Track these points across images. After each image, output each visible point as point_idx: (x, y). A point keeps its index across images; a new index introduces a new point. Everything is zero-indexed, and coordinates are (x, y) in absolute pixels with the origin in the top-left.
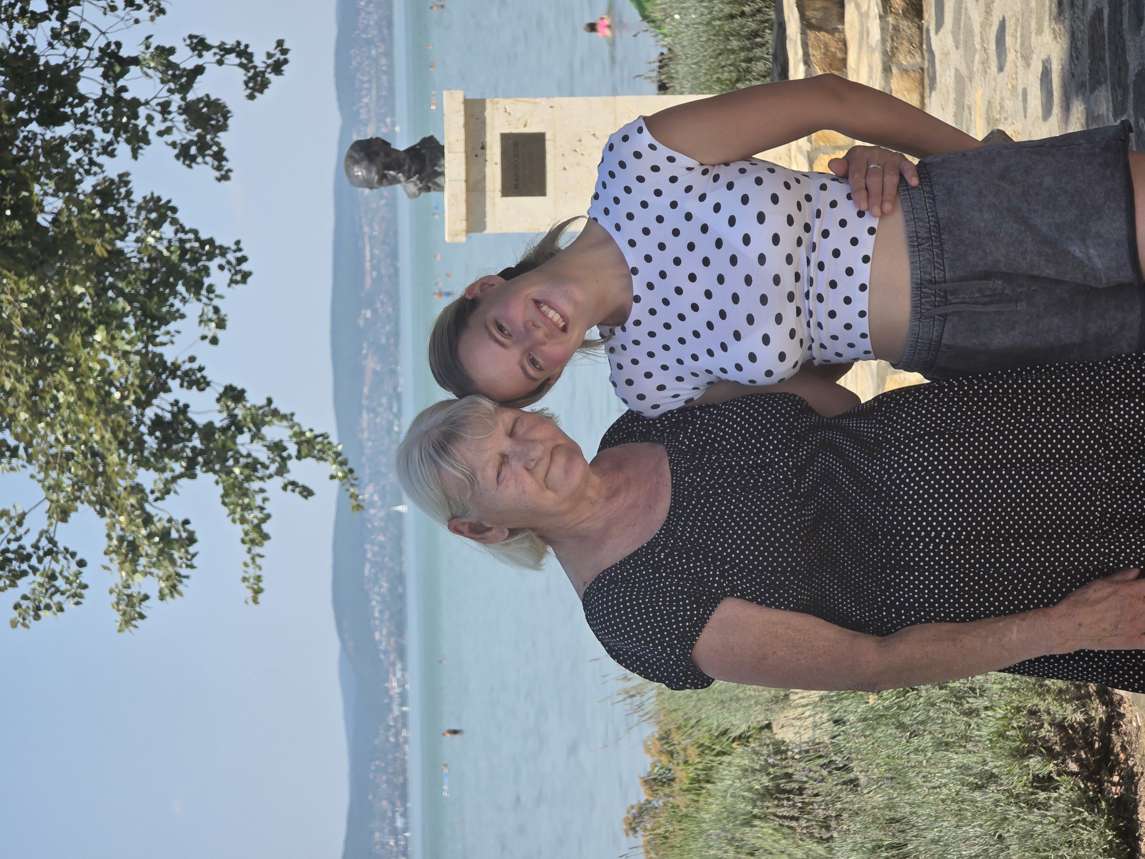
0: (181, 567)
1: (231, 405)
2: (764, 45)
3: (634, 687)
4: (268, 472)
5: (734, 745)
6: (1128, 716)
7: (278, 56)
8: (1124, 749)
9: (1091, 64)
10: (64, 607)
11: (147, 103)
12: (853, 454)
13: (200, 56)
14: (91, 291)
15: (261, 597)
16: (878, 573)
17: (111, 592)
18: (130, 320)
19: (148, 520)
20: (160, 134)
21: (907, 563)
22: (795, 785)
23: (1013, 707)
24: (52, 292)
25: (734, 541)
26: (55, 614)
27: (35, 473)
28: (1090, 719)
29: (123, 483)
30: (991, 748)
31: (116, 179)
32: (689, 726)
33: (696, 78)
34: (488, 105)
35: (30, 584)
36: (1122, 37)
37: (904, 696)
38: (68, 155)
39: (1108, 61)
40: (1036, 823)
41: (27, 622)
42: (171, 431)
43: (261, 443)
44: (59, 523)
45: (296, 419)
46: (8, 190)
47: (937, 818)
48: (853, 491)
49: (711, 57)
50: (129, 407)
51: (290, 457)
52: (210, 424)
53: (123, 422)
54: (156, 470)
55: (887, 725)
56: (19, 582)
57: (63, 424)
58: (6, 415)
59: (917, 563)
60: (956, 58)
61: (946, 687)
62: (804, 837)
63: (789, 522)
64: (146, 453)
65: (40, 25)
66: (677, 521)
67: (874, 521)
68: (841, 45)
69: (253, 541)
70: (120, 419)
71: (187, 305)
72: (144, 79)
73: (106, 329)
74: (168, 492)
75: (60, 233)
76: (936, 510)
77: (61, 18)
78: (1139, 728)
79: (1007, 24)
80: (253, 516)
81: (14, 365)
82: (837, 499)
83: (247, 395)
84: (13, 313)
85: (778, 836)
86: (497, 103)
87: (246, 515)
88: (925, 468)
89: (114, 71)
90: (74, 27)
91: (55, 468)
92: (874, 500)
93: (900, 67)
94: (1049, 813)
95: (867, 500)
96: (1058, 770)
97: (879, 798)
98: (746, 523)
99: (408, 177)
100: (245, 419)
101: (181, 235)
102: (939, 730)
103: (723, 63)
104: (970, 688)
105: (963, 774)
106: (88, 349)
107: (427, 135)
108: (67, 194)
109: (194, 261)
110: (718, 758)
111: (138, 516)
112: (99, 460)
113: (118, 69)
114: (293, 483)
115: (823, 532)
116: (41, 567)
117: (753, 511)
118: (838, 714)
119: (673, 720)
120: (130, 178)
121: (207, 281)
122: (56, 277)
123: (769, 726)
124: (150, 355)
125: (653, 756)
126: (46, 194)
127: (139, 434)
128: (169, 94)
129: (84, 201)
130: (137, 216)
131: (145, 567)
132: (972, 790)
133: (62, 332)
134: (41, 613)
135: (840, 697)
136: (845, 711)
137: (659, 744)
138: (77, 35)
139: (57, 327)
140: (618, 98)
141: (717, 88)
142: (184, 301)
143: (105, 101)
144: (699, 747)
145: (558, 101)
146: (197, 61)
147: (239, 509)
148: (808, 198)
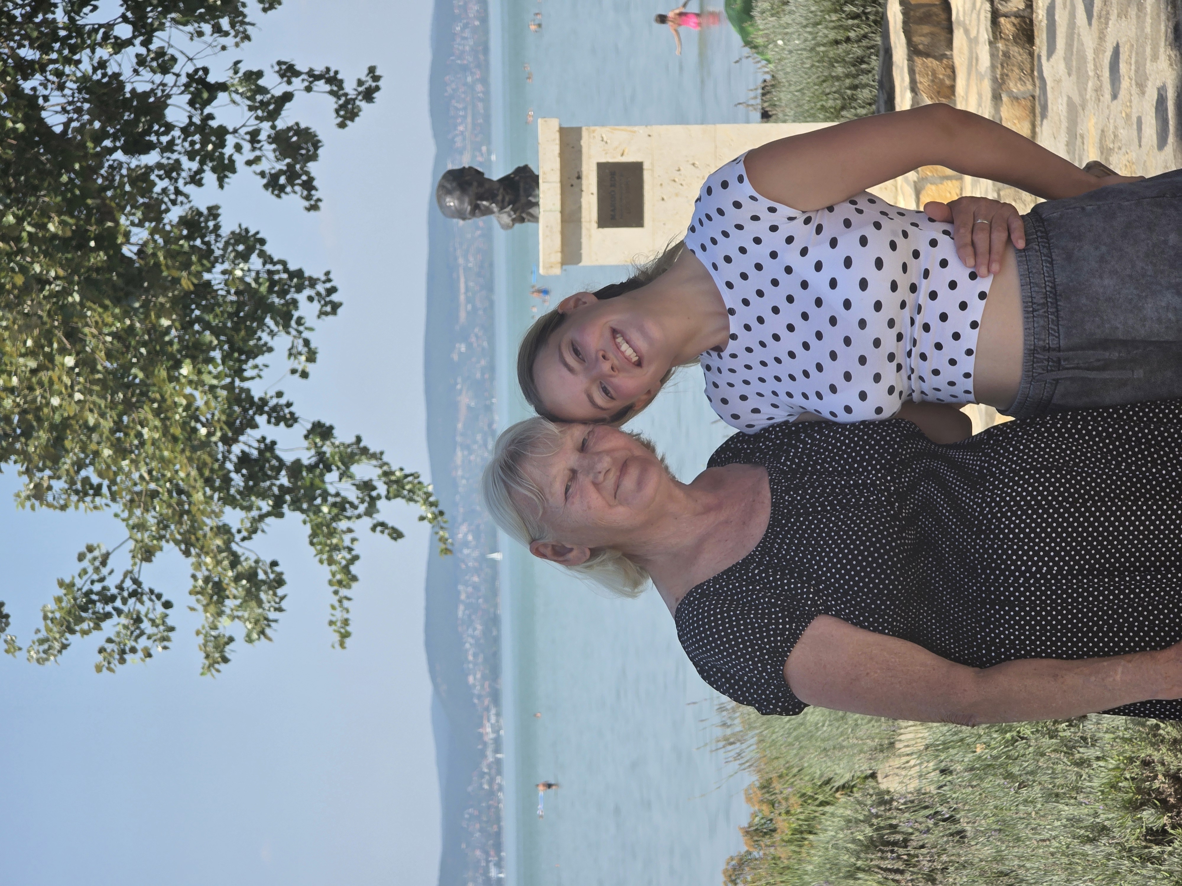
0: (269, 610)
1: (319, 442)
2: (870, 72)
3: (734, 734)
4: (356, 512)
5: (838, 795)
7: (370, 83)
10: (151, 651)
11: (235, 131)
12: (956, 485)
13: (289, 83)
14: (177, 324)
15: (348, 641)
16: (978, 608)
17: (198, 633)
18: (217, 354)
19: (235, 561)
20: (249, 163)
21: (1007, 598)
22: (900, 837)
23: (1125, 758)
24: (138, 325)
25: (830, 560)
26: (142, 658)
27: (119, 512)
29: (210, 522)
30: (1103, 800)
31: (205, 212)
32: (791, 775)
33: (799, 106)
34: (585, 134)
35: (115, 626)
37: (1013, 745)
38: (154, 184)
40: (1149, 878)
41: (112, 666)
42: (257, 469)
43: (350, 481)
44: (144, 563)
45: (385, 458)
46: (93, 220)
47: (1046, 872)
48: (953, 523)
49: (815, 84)
50: (216, 443)
51: (379, 497)
52: (298, 462)
53: (208, 460)
54: (243, 508)
55: (995, 775)
56: (103, 625)
57: (148, 460)
58: (88, 452)
59: (1017, 598)
60: (1069, 86)
61: (1056, 736)
63: (889, 543)
64: (232, 491)
65: (123, 51)
66: (774, 539)
67: (973, 554)
68: (949, 72)
69: (340, 583)
70: (206, 457)
71: (275, 338)
72: (232, 105)
73: (193, 363)
74: (255, 531)
75: (145, 265)
76: (1038, 544)
77: (146, 44)
79: (1121, 50)
80: (341, 557)
81: (98, 400)
82: (936, 529)
83: (335, 432)
84: (97, 347)
86: (594, 131)
87: (335, 557)
88: (1028, 503)
89: (202, 98)
90: (161, 53)
91: (139, 506)
92: (973, 533)
93: (1010, 95)
94: (1163, 868)
95: (966, 533)
96: (1172, 823)
97: (988, 851)
98: (844, 541)
99: (502, 208)
100: (333, 457)
101: (269, 267)
102: (1049, 780)
103: (827, 91)
104: (1082, 737)
105: (1073, 826)
106: (173, 384)
107: (522, 165)
108: (153, 224)
109: (283, 293)
110: (821, 808)
111: (225, 558)
112: (184, 497)
113: (205, 95)
114: (383, 524)
116: (125, 609)
117: (852, 529)
118: (943, 764)
119: (774, 769)
120: (220, 211)
121: (296, 314)
122: (141, 310)
123: (873, 776)
124: (237, 391)
125: (754, 805)
126: (133, 224)
127: (225, 472)
128: (258, 122)
129: (171, 232)
130: (225, 249)
131: (232, 610)
132: (1083, 843)
133: (148, 366)
134: (126, 656)
135: (946, 746)
136: (951, 761)
137: (759, 793)
138: (163, 61)
139: (142, 361)
140: (719, 126)
141: (821, 116)
142: (272, 334)
143: (192, 129)
144: (801, 797)
145: (656, 129)
146: (285, 88)
147: (327, 549)
148: (916, 254)
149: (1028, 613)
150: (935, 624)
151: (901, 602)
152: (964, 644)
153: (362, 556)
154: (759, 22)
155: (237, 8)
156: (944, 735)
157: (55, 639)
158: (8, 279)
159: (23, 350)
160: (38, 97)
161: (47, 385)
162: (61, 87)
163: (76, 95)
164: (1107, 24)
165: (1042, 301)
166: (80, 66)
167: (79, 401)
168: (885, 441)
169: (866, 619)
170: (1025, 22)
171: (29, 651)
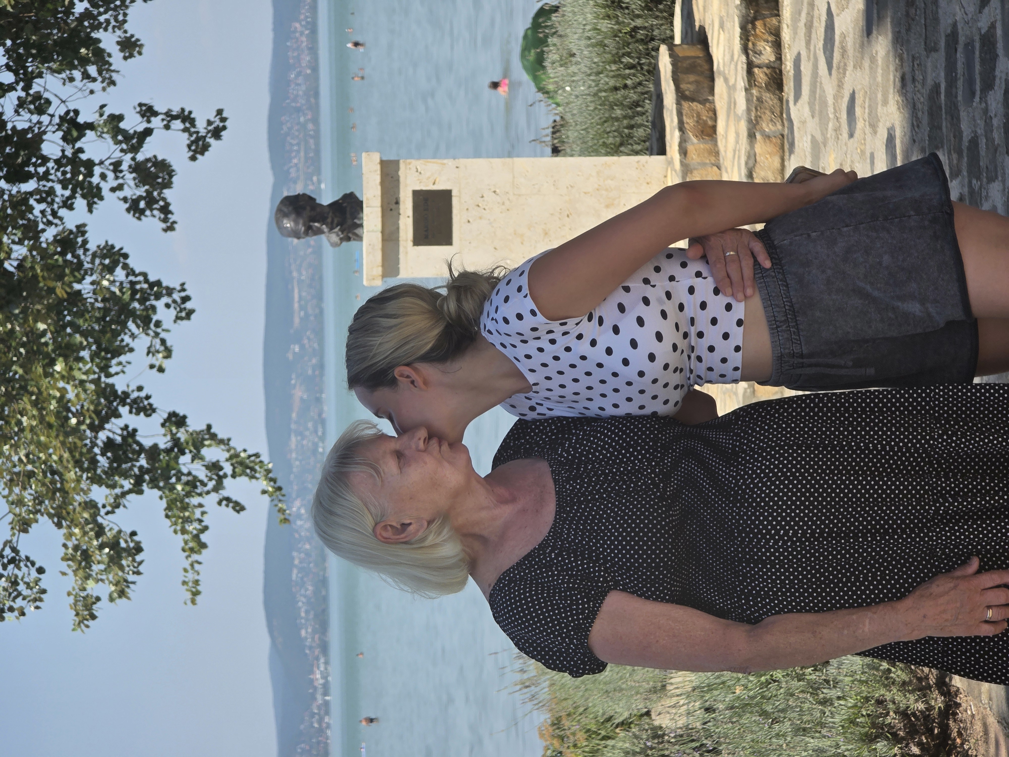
0: (129, 573)
1: (174, 430)
2: (644, 114)
3: (529, 679)
4: (206, 489)
5: (617, 730)
6: (964, 705)
7: (218, 123)
8: (960, 734)
9: (930, 131)
10: (25, 611)
11: (101, 163)
12: (713, 461)
13: (149, 121)
14: (52, 328)
15: (198, 598)
16: (736, 566)
17: (69, 594)
18: (85, 354)
19: (100, 531)
20: (113, 190)
21: (760, 558)
23: (862, 697)
24: (18, 328)
25: (612, 543)
26: (17, 616)
28: (930, 708)
29: (79, 499)
30: (843, 733)
31: (74, 230)
32: (578, 713)
33: (584, 142)
34: (402, 165)
36: (956, 108)
37: (766, 687)
38: (33, 208)
39: (944, 129)
42: (121, 453)
43: (202, 463)
44: (21, 533)
45: (232, 444)
48: (713, 494)
49: (598, 124)
50: (85, 431)
51: (225, 476)
52: (155, 446)
53: (79, 443)
54: (108, 486)
55: (751, 712)
57: (26, 445)
59: (768, 558)
60: (812, 125)
61: (803, 679)
63: (659, 523)
64: (99, 471)
65: (7, 95)
66: (562, 525)
67: (730, 520)
68: (711, 114)
69: (192, 550)
70: (76, 440)
71: (136, 340)
72: (100, 142)
73: (65, 360)
74: (117, 506)
75: (24, 277)
76: (785, 511)
77: (27, 88)
78: (973, 716)
79: (857, 96)
80: (192, 528)
82: (698, 500)
83: (188, 421)
86: (410, 164)
87: (187, 527)
88: (775, 475)
89: (72, 136)
90: (38, 96)
91: (18, 485)
92: (730, 502)
93: (763, 134)
95: (724, 502)
96: (902, 753)
98: (621, 526)
99: (331, 229)
100: (187, 443)
101: (131, 278)
102: (798, 717)
103: (608, 130)
104: (825, 680)
106: (47, 380)
107: (348, 192)
108: (31, 242)
109: (142, 301)
110: (603, 742)
111: (92, 530)
112: (57, 477)
113: (75, 134)
114: (228, 499)
115: (688, 530)
116: (5, 573)
117: (627, 514)
118: (708, 703)
119: (564, 708)
120: (87, 228)
121: (155, 318)
122: (21, 316)
123: (648, 714)
124: (103, 385)
125: (546, 741)
126: (14, 242)
127: (92, 455)
128: (123, 154)
129: (47, 249)
130: (93, 262)
131: (97, 574)
133: (26, 365)
134: (4, 615)
135: (710, 688)
136: (715, 700)
137: (551, 729)
138: (40, 104)
139: (21, 359)
140: (515, 159)
141: (603, 151)
142: (133, 336)
143: (64, 161)
144: (586, 732)
145: (462, 162)
146: (145, 125)
147: (180, 521)
149: (778, 570)
154: (550, 71)
155: (103, 58)
156: (709, 678)
164: (844, 74)
170: (776, 73)
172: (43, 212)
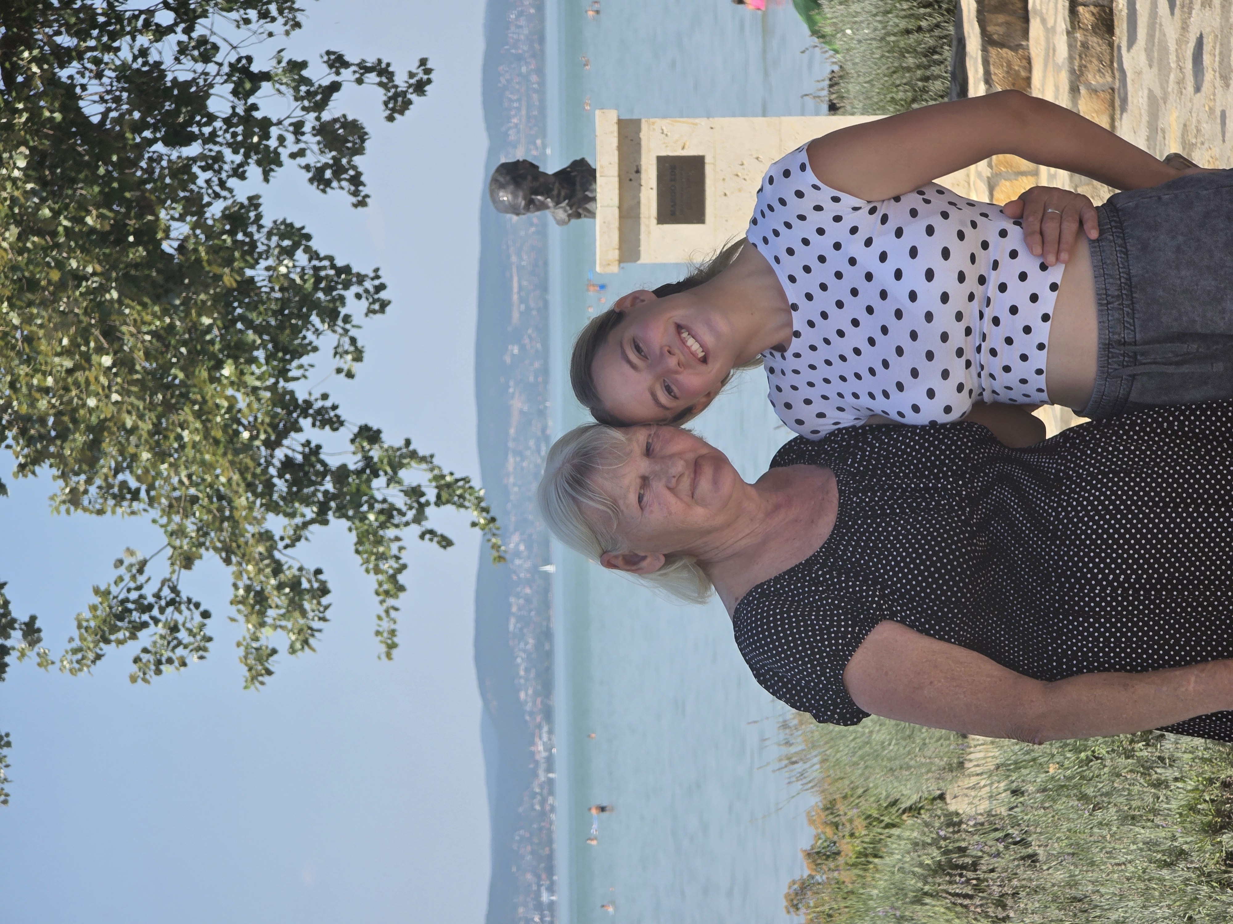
0: (313, 620)
1: (367, 446)
2: (942, 62)
3: (796, 753)
4: (404, 519)
5: (904, 817)
7: (421, 75)
10: (187, 661)
11: (280, 123)
12: (1031, 489)
13: (338, 73)
14: (219, 323)
15: (395, 652)
16: (1050, 619)
17: (239, 645)
18: (260, 354)
19: (278, 568)
20: (293, 156)
21: (1082, 608)
22: (969, 860)
23: (1204, 779)
24: (178, 323)
26: (177, 669)
27: (157, 517)
29: (251, 529)
30: (1181, 822)
31: (246, 202)
32: (855, 796)
33: (869, 98)
34: (644, 126)
35: (151, 636)
37: (1087, 765)
38: (197, 177)
40: (1229, 904)
41: (147, 676)
42: (301, 474)
43: (399, 488)
44: (183, 570)
45: (436, 461)
46: (132, 214)
47: (1121, 898)
49: (885, 76)
50: (258, 448)
51: (428, 503)
52: (343, 467)
53: (251, 464)
54: (286, 515)
55: (1068, 796)
56: (140, 634)
57: (187, 465)
58: (127, 455)
59: (1092, 609)
60: (1150, 77)
61: (1133, 756)
62: (979, 917)
64: (275, 497)
65: (164, 38)
67: (1047, 561)
68: (1024, 63)
69: (387, 593)
70: (248, 461)
71: (321, 337)
72: (278, 97)
73: (235, 363)
74: (298, 539)
75: (186, 261)
76: (1116, 551)
77: (188, 31)
79: (1205, 41)
80: (387, 566)
81: (136, 402)
83: (383, 436)
84: (135, 346)
85: (951, 915)
86: (654, 123)
87: (381, 565)
89: (244, 88)
90: (203, 41)
91: (178, 512)
93: (1089, 87)
95: (1041, 539)
97: (1060, 876)
99: (557, 203)
100: (382, 462)
101: (315, 263)
102: (1125, 802)
103: (898, 82)
104: (1159, 758)
105: (1150, 850)
106: (214, 385)
107: (578, 158)
108: (195, 218)
109: (328, 290)
110: (887, 831)
111: (267, 566)
112: (225, 503)
113: (248, 86)
114: (431, 532)
116: (163, 618)
118: (1015, 784)
119: (838, 789)
120: (261, 201)
121: (343, 311)
122: (182, 308)
123: (942, 797)
124: (281, 392)
125: (817, 828)
126: (173, 218)
127: (268, 477)
128: (305, 113)
129: (213, 226)
130: (268, 243)
131: (274, 619)
132: (1160, 867)
133: (188, 365)
134: (162, 667)
135: (1018, 766)
136: (1023, 781)
137: (823, 814)
138: (205, 49)
139: (182, 361)
140: (784, 119)
141: (891, 109)
142: (317, 332)
143: (235, 120)
144: (866, 819)
145: (719, 122)
146: (333, 78)
147: (373, 558)
148: (985, 245)
149: (1102, 625)
150: (1004, 636)
151: (969, 610)
152: (1034, 656)
153: (410, 565)
154: (826, 10)
156: (1016, 754)
157: (89, 648)
158: (44, 275)
159: (59, 349)
160: (76, 86)
161: (83, 386)
162: (99, 75)
163: (115, 84)
164: (1190, 13)
165: (1116, 293)
166: (119, 54)
167: (117, 402)
168: (956, 445)
169: (932, 627)
170: (1105, 12)
171: (62, 661)
172: (208, 182)
